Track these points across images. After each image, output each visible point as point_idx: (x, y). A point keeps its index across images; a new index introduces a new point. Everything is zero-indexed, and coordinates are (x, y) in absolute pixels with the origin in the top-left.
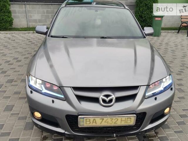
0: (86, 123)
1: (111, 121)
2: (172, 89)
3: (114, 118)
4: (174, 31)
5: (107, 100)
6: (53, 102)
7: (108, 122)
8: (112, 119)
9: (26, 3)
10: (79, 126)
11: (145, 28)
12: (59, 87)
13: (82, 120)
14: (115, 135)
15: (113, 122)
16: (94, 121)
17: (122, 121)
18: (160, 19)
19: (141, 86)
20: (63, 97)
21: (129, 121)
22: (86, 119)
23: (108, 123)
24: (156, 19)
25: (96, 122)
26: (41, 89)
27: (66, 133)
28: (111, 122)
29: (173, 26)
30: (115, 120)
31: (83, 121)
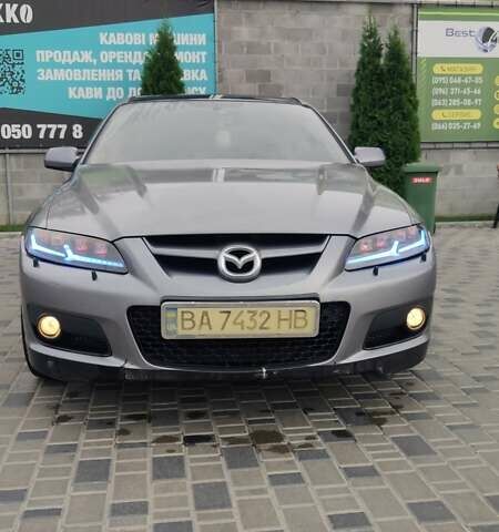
0: (183, 328)
1: (251, 319)
2: (424, 259)
3: (260, 310)
4: (480, 223)
5: (240, 262)
6: (94, 277)
7: (243, 322)
8: (254, 313)
9: (7, 151)
10: (165, 336)
11: (357, 149)
12: (112, 242)
13: (171, 315)
14: (264, 370)
15: (256, 323)
16: (205, 321)
17: (280, 320)
18: (427, 180)
19: (331, 235)
20: (121, 265)
21: (300, 323)
22: (183, 312)
23: (242, 328)
24: (416, 180)
25: (209, 323)
26: (63, 255)
27: (128, 366)
28: (252, 325)
29: (479, 212)
30: (261, 315)
31: (174, 321)
